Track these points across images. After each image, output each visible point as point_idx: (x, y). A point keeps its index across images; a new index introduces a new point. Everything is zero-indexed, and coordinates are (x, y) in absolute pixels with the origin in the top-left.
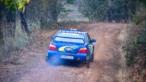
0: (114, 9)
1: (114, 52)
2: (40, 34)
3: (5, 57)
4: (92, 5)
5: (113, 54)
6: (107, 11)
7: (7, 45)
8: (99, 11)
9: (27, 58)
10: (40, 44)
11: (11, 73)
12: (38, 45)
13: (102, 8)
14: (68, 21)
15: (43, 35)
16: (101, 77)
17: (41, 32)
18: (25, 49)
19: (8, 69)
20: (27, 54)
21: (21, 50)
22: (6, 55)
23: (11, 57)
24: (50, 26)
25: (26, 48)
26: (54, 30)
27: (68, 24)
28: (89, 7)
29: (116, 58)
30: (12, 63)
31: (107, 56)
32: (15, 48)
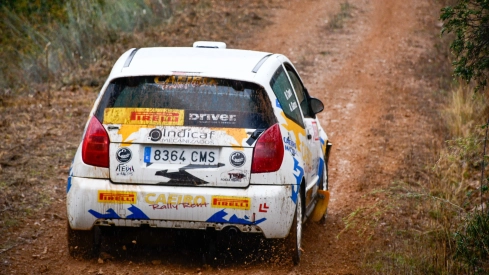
1: (436, 31)
3: (72, 64)
5: (434, 38)
7: (77, 26)
16: (388, 118)
18: (139, 36)
19: (81, 104)
22: (75, 61)
23: (91, 65)
29: (443, 51)
31: (411, 48)
32: (106, 34)
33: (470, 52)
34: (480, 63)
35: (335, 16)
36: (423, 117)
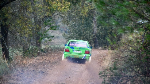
0: (100, 35)
2: (22, 61)
4: (77, 31)
6: (92, 38)
8: (85, 37)
10: (20, 72)
12: (18, 73)
13: (87, 34)
14: (52, 48)
15: (24, 62)
17: (23, 59)
20: (6, 82)
24: (32, 53)
25: (6, 76)
26: (37, 56)
27: (52, 50)
28: (74, 33)
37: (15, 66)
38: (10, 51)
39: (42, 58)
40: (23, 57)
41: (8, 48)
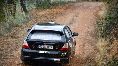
1: (95, 25)
2: (36, 12)
3: (7, 32)
5: (94, 27)
7: (8, 23)
9: (24, 33)
11: (11, 45)
12: (33, 22)
14: (59, 2)
15: (38, 13)
16: (83, 46)
17: (36, 11)
18: (23, 25)
19: (9, 42)
20: (25, 29)
21: (20, 27)
23: (11, 32)
24: (43, 6)
26: (47, 9)
27: (59, 4)
29: (97, 30)
30: (12, 37)
31: (89, 29)
32: (15, 25)
33: (104, 31)
34: (106, 34)
35: (71, 21)
36: (92, 46)
37: (30, 17)
38: (26, 5)
39: (52, 10)
40: (36, 9)
41: (25, 3)
